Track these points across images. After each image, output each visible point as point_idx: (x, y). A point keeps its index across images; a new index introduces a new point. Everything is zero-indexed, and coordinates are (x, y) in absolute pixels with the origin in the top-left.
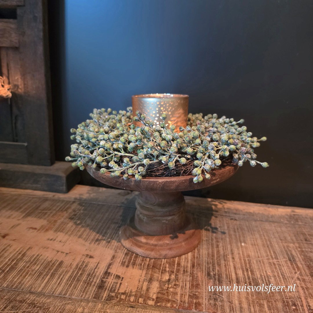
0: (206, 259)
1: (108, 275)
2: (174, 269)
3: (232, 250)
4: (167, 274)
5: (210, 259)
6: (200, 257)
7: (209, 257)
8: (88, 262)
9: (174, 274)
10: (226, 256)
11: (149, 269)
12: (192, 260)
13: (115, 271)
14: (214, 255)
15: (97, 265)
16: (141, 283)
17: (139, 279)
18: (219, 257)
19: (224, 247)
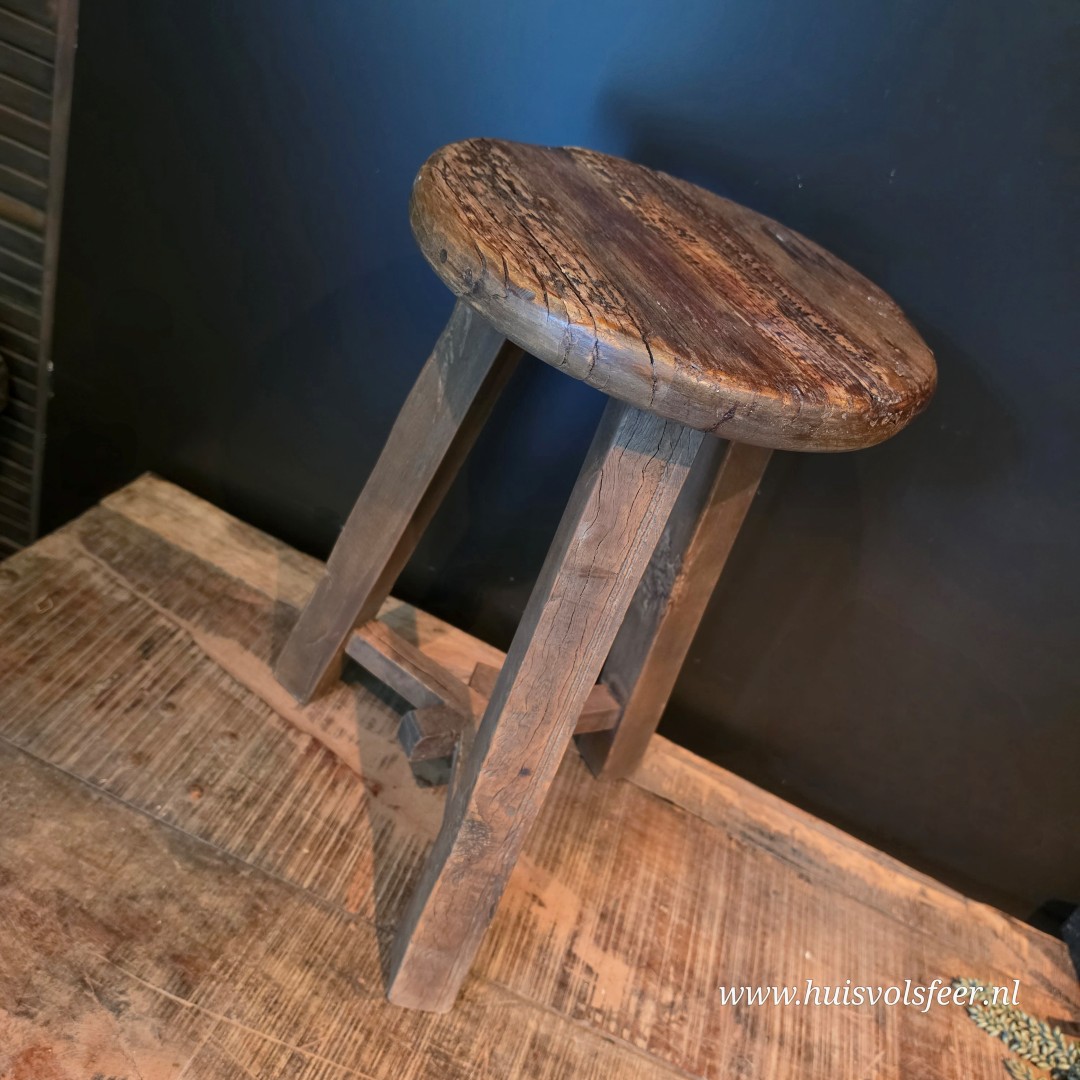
1: (572, 959)
4: (671, 990)
6: (728, 964)
8: (537, 915)
9: (682, 993)
11: (640, 968)
12: (715, 968)
13: (584, 953)
16: (626, 996)
17: (624, 984)
19: (774, 951)
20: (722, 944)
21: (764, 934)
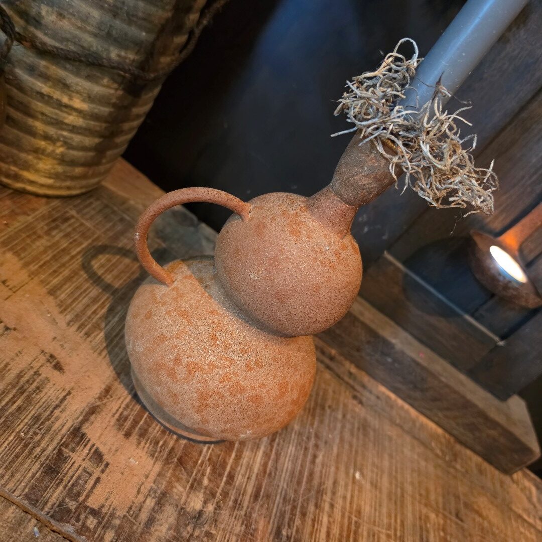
0: (285, 486)
1: (78, 439)
2: (218, 488)
3: (335, 483)
4: (201, 496)
5: (291, 491)
6: (275, 474)
7: (291, 481)
8: (47, 379)
9: (215, 501)
10: (321, 493)
11: (169, 464)
12: (259, 477)
13: (98, 435)
14: (302, 482)
15: (64, 398)
16: (141, 497)
17: (141, 482)
18: (309, 490)
19: (325, 467)
20: (271, 450)
21: (316, 446)
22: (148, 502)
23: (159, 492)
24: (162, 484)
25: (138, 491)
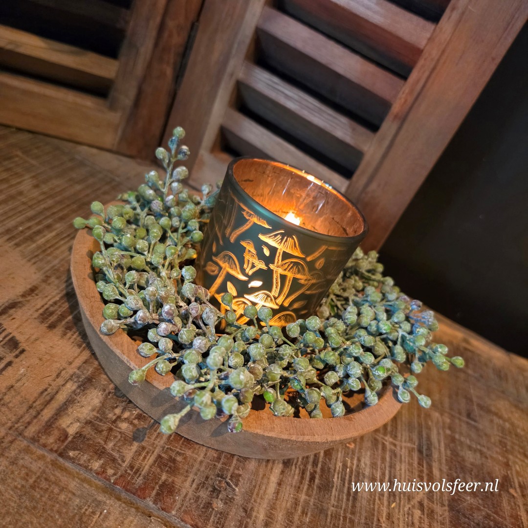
13: (16, 326)
16: (60, 381)
17: (61, 368)
22: (69, 385)
23: (83, 377)
24: (88, 370)
25: (57, 375)
